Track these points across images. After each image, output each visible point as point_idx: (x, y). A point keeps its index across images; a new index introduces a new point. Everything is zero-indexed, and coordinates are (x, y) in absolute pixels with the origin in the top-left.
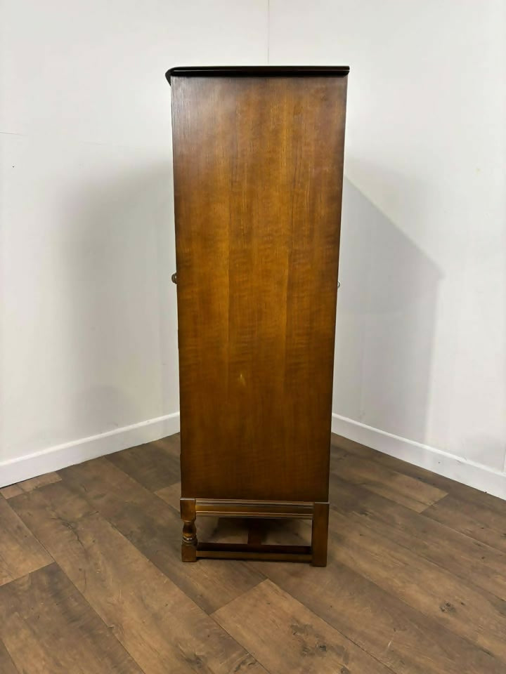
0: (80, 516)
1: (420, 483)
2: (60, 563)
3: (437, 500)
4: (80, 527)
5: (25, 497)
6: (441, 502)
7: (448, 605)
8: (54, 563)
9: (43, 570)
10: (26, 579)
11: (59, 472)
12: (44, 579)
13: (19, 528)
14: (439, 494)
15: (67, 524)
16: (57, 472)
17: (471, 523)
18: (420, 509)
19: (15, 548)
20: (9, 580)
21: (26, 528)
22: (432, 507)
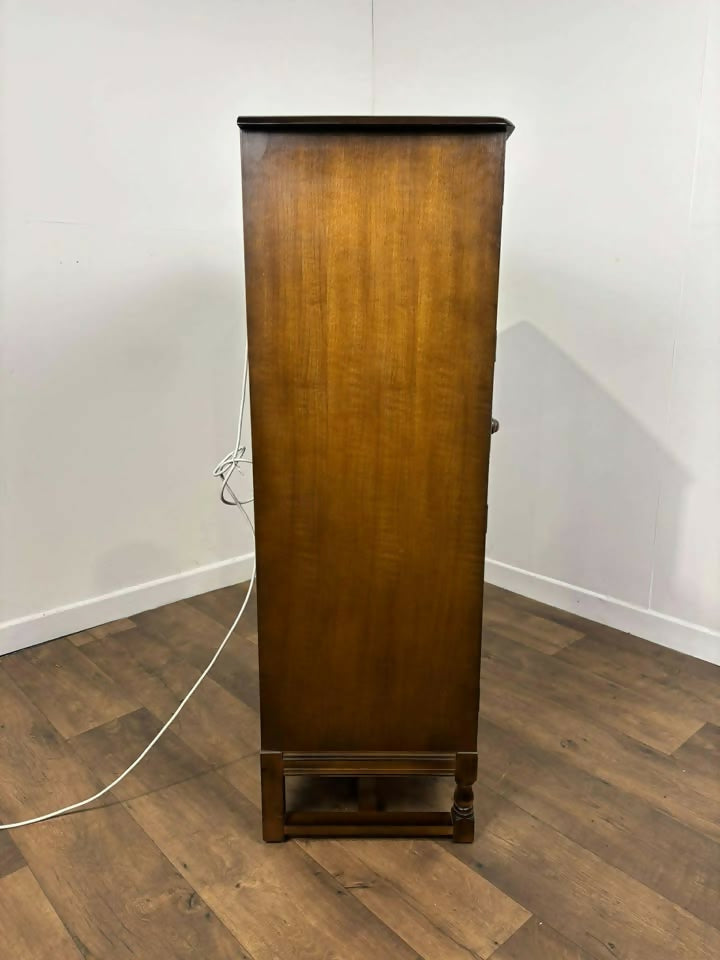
0: (164, 662)
1: (555, 625)
2: (150, 708)
3: (571, 642)
4: (166, 674)
5: (99, 644)
6: (578, 645)
7: (569, 741)
8: (142, 709)
9: (133, 715)
10: (115, 723)
11: (133, 618)
12: (135, 724)
13: (97, 674)
14: (575, 636)
15: (150, 671)
16: (131, 618)
17: (606, 664)
18: (552, 651)
19: (97, 694)
20: (97, 725)
21: (105, 675)
22: (565, 649)
